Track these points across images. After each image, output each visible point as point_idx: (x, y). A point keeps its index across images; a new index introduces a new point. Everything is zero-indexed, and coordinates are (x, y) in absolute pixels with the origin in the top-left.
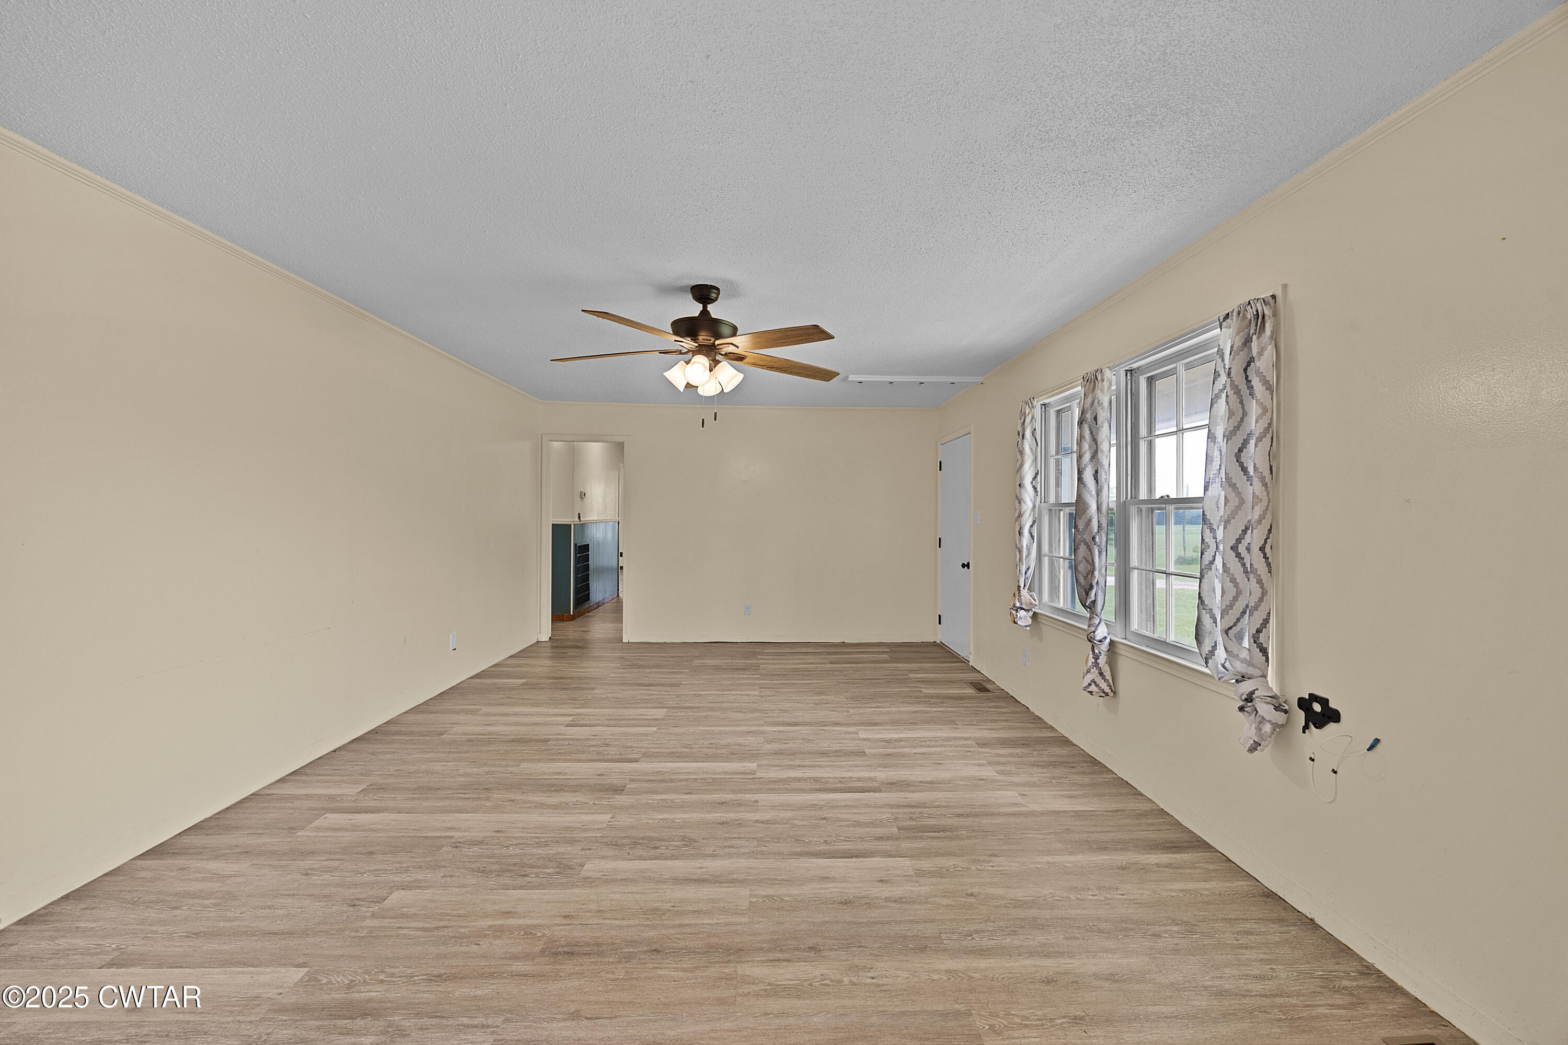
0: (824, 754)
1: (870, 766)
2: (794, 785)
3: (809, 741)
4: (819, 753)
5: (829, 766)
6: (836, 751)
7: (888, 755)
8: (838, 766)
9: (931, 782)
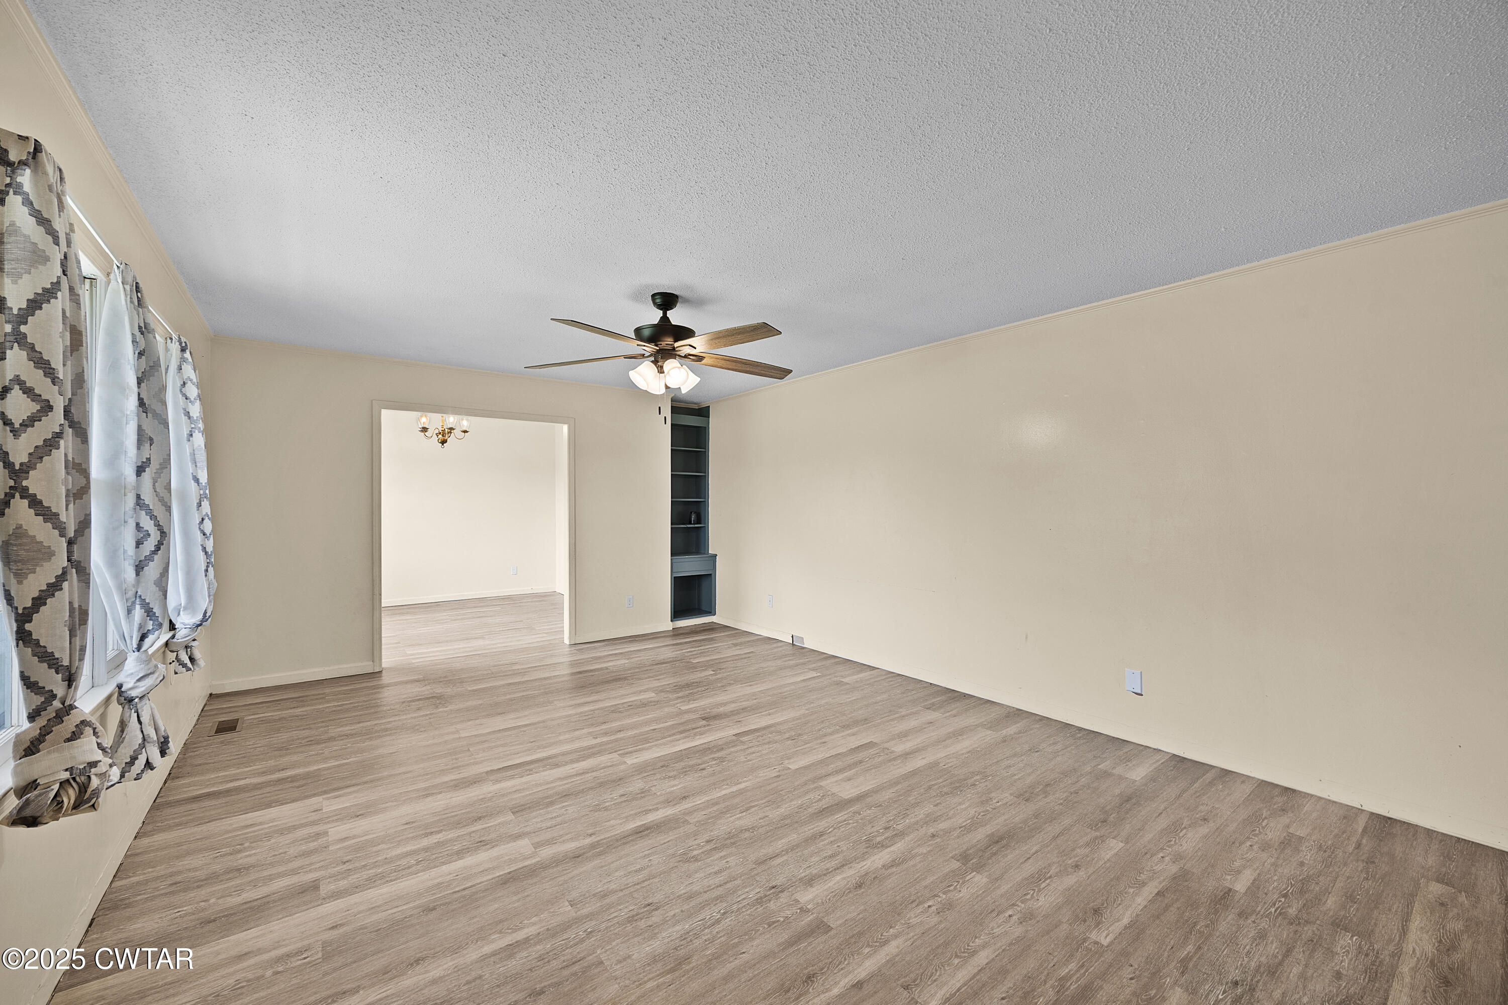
0: (566, 795)
1: (503, 795)
2: (575, 756)
3: (597, 808)
4: (572, 794)
5: (552, 782)
6: (552, 803)
7: (480, 818)
8: (541, 785)
9: (427, 796)
